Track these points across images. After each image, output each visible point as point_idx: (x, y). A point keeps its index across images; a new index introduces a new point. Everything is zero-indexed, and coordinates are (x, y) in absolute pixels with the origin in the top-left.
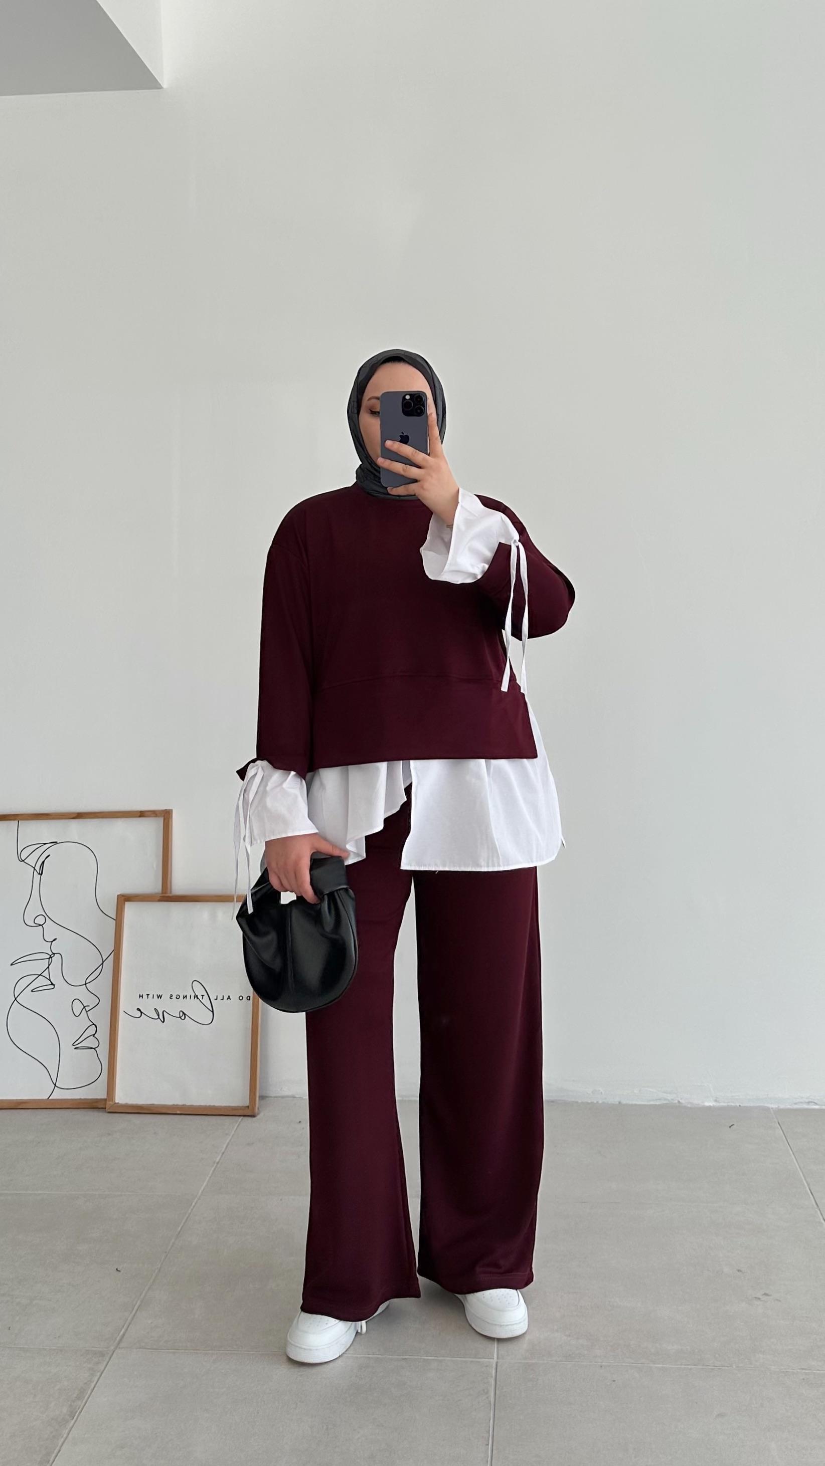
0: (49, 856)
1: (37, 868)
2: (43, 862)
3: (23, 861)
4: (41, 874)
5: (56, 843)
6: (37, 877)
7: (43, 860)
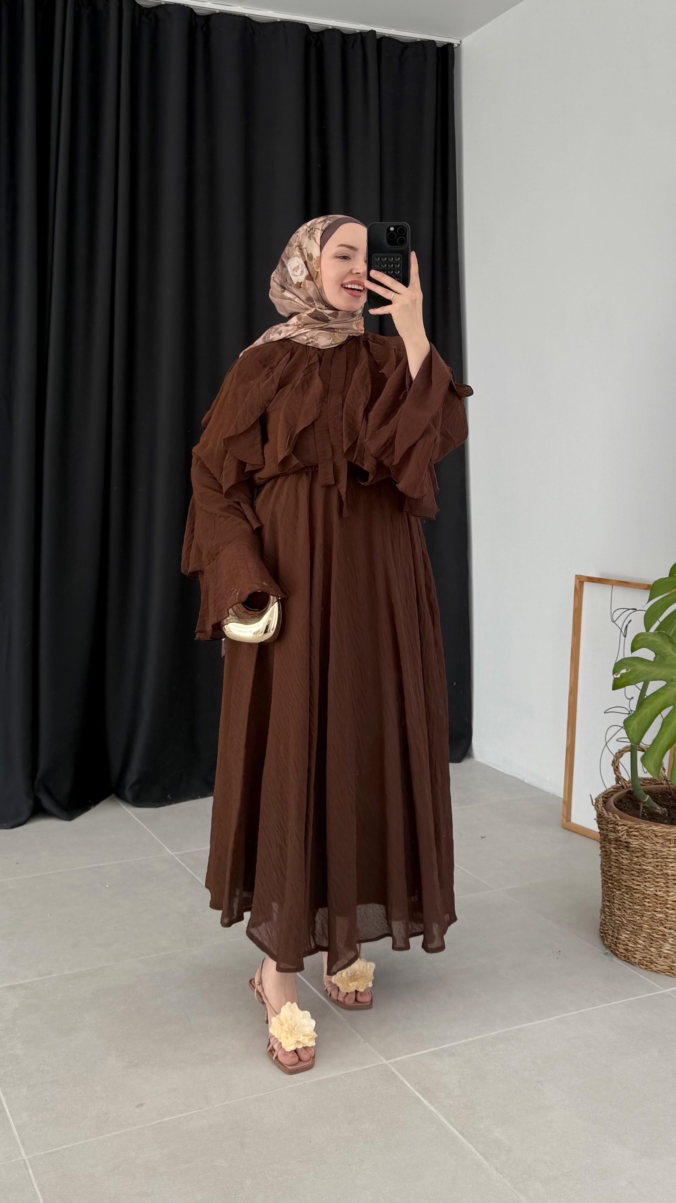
0: (631, 621)
1: (623, 630)
2: (627, 626)
3: (614, 622)
4: (625, 636)
5: (635, 609)
6: (622, 637)
7: (627, 624)
